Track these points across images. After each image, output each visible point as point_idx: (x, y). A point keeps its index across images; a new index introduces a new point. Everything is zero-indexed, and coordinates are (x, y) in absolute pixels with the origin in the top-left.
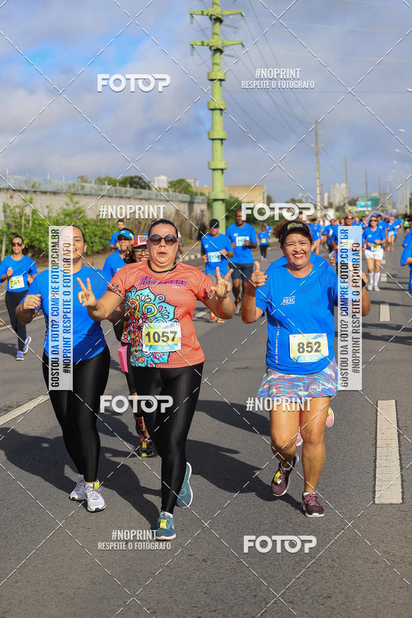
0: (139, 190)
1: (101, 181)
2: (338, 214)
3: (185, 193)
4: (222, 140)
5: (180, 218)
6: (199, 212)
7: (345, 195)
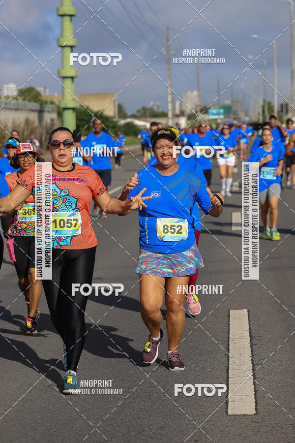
2: (189, 122)
3: (35, 101)
4: (71, 47)
5: (30, 128)
6: (49, 121)
7: (198, 103)
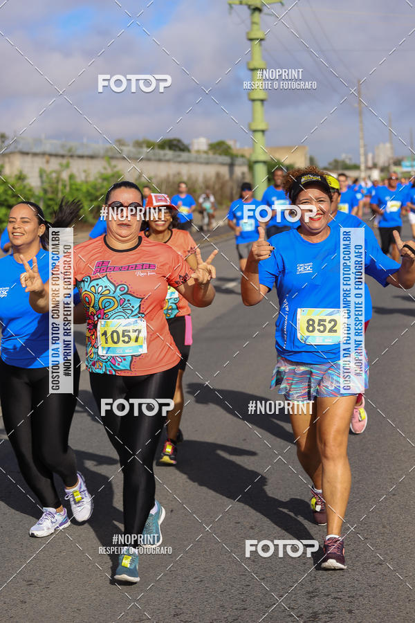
0: (178, 153)
1: (139, 144)
2: (382, 174)
3: (226, 155)
4: (262, 101)
5: (221, 181)
6: (239, 174)
7: (391, 155)
